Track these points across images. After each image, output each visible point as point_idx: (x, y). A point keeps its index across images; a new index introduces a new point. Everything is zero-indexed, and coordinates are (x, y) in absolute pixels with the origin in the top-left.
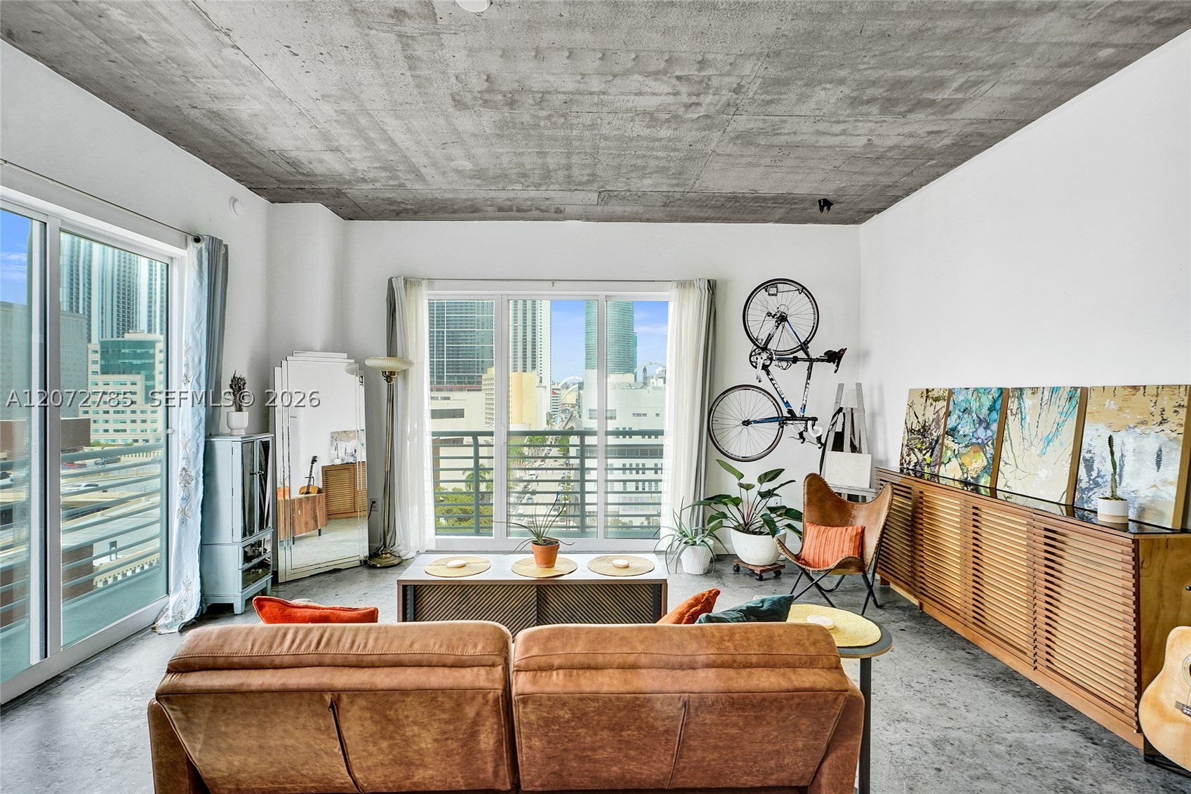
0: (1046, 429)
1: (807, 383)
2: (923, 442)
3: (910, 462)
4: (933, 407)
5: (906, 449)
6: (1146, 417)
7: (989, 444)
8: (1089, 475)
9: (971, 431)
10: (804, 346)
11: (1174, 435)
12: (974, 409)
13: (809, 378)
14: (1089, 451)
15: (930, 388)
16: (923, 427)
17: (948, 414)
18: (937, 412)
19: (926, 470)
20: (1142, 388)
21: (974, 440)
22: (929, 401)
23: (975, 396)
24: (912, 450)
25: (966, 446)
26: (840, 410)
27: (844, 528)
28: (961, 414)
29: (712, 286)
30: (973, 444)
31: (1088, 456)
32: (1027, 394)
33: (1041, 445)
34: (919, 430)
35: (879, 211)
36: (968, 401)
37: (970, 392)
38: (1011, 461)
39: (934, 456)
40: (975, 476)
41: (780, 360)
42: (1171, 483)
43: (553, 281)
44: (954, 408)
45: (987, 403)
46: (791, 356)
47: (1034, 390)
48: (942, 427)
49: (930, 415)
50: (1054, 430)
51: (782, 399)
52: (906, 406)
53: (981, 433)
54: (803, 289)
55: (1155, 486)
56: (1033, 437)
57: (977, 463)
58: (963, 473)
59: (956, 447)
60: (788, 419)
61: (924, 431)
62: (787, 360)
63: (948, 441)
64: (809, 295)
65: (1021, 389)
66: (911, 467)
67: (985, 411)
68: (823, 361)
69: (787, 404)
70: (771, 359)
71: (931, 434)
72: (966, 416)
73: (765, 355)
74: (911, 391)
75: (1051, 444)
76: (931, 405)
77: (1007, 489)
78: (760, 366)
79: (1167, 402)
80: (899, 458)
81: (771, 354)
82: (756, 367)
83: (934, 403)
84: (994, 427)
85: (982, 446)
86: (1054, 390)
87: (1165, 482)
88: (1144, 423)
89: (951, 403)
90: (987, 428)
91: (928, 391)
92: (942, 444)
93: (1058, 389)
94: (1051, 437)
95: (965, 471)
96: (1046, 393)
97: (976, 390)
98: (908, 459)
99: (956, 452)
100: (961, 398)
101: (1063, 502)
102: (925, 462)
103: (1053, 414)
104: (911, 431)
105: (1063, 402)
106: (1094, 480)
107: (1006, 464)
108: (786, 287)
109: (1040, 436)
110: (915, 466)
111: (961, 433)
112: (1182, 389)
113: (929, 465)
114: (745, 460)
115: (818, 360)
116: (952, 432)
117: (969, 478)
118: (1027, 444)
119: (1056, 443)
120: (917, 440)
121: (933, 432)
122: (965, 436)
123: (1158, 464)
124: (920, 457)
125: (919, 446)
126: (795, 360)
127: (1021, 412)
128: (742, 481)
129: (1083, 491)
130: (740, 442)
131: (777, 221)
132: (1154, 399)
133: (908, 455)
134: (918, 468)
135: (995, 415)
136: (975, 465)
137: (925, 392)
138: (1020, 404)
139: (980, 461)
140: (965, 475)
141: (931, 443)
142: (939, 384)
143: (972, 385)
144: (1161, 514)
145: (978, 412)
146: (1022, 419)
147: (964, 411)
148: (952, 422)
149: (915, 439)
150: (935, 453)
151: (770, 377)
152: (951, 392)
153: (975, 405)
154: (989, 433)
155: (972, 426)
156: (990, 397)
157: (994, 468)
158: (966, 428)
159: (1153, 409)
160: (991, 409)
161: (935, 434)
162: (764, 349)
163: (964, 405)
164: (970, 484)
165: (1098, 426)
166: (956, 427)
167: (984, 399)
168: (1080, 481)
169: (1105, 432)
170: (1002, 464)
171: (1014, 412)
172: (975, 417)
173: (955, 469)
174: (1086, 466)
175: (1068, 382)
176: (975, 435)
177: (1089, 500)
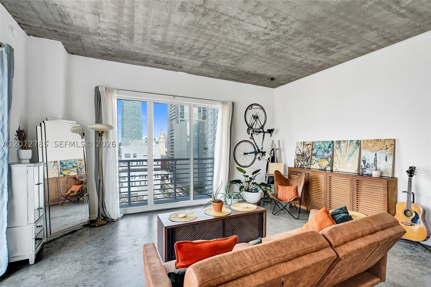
0: (350, 152)
1: (263, 140)
2: (303, 158)
3: (298, 165)
4: (306, 147)
5: (296, 161)
6: (382, 148)
7: (329, 157)
8: (365, 164)
9: (322, 154)
10: (262, 127)
11: (390, 152)
12: (323, 147)
13: (264, 138)
14: (364, 158)
15: (305, 141)
16: (303, 154)
17: (313, 149)
18: (308, 149)
19: (305, 167)
20: (380, 140)
21: (323, 157)
22: (305, 146)
23: (323, 143)
24: (299, 161)
25: (321, 159)
26: (273, 149)
27: (291, 186)
28: (318, 149)
29: (233, 104)
30: (323, 158)
31: (364, 159)
32: (342, 143)
33: (348, 157)
34: (301, 155)
35: (283, 84)
36: (320, 145)
37: (321, 142)
38: (338, 162)
39: (308, 162)
40: (325, 167)
41: (256, 132)
42: (390, 165)
43: (174, 96)
44: (315, 147)
45: (327, 145)
46: (259, 131)
47: (344, 141)
48: (311, 153)
49: (305, 150)
51: (256, 145)
52: (295, 148)
53: (326, 154)
54: (262, 108)
55: (386, 166)
56: (345, 155)
57: (325, 163)
58: (320, 167)
59: (317, 159)
60: (258, 152)
61: (303, 155)
62: (258, 132)
63: (314, 157)
64: (264, 110)
65: (340, 141)
66: (299, 166)
67: (327, 148)
68: (267, 132)
69: (257, 147)
70: (253, 131)
71: (306, 156)
72: (320, 150)
73: (251, 130)
74: (297, 143)
75: (351, 156)
76: (306, 146)
77: (337, 171)
78: (250, 134)
79: (387, 143)
80: (294, 164)
81: (254, 130)
82: (249, 134)
83: (307, 146)
84: (331, 153)
85: (327, 159)
86: (351, 141)
87: (389, 165)
88: (381, 149)
89: (314, 146)
90: (328, 152)
91: (304, 142)
92: (311, 159)
93: (353, 141)
94: (351, 154)
95: (321, 166)
96: (349, 143)
97: (323, 142)
98: (297, 164)
99: (317, 161)
100: (317, 144)
101: (357, 173)
102: (304, 164)
103: (351, 148)
104: (298, 155)
105: (354, 144)
106: (366, 166)
107: (336, 163)
108: (258, 107)
109: (347, 154)
110: (301, 166)
111: (318, 155)
112: (392, 140)
113: (306, 165)
114: (245, 167)
115: (266, 132)
116: (315, 155)
117: (323, 168)
118: (343, 157)
119: (353, 156)
120: (301, 158)
121: (307, 155)
122: (320, 156)
123: (386, 160)
124: (302, 163)
125: (302, 160)
126: (260, 132)
127: (340, 148)
128: (246, 174)
129: (362, 169)
130: (243, 160)
131: (252, 84)
132: (384, 143)
133: (298, 163)
134: (302, 166)
135: (330, 149)
136: (324, 164)
137: (303, 143)
138: (339, 145)
139: (326, 163)
140: (321, 167)
141: (306, 158)
142: (309, 140)
143: (322, 140)
144: (388, 173)
145: (324, 148)
146: (341, 150)
147: (319, 148)
148: (314, 152)
149: (300, 157)
150: (308, 161)
151: (253, 138)
152: (313, 143)
153: (323, 146)
154: (329, 154)
155: (322, 152)
156: (329, 144)
157: (331, 165)
158: (320, 153)
159: (384, 146)
160: (329, 147)
161: (308, 156)
162: (252, 128)
163: (319, 147)
164: (323, 170)
165: (366, 151)
166: (316, 153)
167: (326, 144)
168: (362, 166)
169: (369, 153)
170: (334, 163)
171: (338, 148)
172: (323, 150)
173: (317, 166)
174: (363, 162)
175: (356, 139)
176: (324, 155)
177: (365, 172)
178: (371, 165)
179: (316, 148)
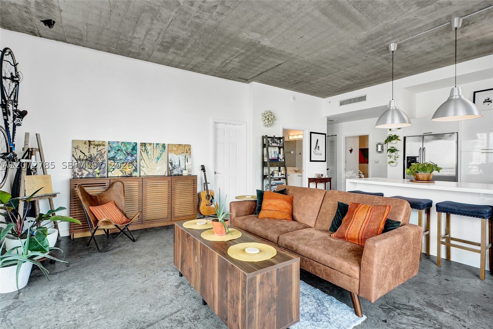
0: (157, 155)
2: (91, 164)
3: (82, 175)
4: (96, 149)
5: (77, 169)
6: (183, 151)
7: (135, 161)
8: (172, 166)
9: (124, 157)
11: (189, 155)
12: (124, 149)
14: (171, 160)
15: (91, 140)
16: (90, 158)
18: (100, 151)
19: (97, 176)
20: (181, 145)
22: (92, 146)
23: (123, 145)
24: (83, 168)
26: (29, 150)
28: (116, 151)
30: (126, 162)
31: (171, 162)
32: (148, 146)
33: (156, 160)
34: (87, 159)
36: (119, 146)
37: (120, 143)
38: (145, 166)
40: (130, 173)
44: (112, 149)
45: (130, 147)
47: (150, 144)
48: (105, 157)
49: (94, 152)
50: (159, 155)
53: (130, 158)
56: (152, 158)
57: (130, 169)
58: (123, 173)
59: (116, 164)
63: (111, 162)
65: (145, 144)
66: (84, 176)
67: (130, 150)
71: (97, 160)
72: (119, 152)
74: (75, 141)
75: (159, 159)
76: (94, 147)
77: (146, 175)
79: (187, 148)
80: (72, 174)
83: (96, 147)
84: (136, 156)
86: (157, 144)
87: (189, 165)
88: (183, 153)
89: (109, 147)
91: (89, 141)
93: (159, 144)
94: (159, 157)
95: (124, 172)
96: (155, 146)
97: (122, 143)
98: (80, 173)
99: (118, 166)
100: (115, 145)
101: (165, 175)
102: (95, 173)
103: (158, 151)
104: (79, 160)
105: (161, 148)
107: (143, 167)
109: (155, 157)
110: (88, 175)
111: (118, 159)
113: (98, 174)
117: (127, 175)
118: (150, 160)
119: (161, 159)
121: (99, 159)
122: (121, 160)
123: (187, 161)
124: (91, 171)
125: (89, 166)
127: (146, 151)
129: (170, 171)
132: (185, 147)
134: (90, 176)
135: (134, 152)
137: (87, 142)
138: (145, 148)
140: (125, 174)
141: (98, 164)
143: (121, 140)
144: (190, 172)
145: (126, 151)
146: (147, 153)
147: (118, 150)
148: (111, 155)
150: (102, 168)
152: (108, 143)
153: (124, 148)
154: (134, 158)
155: (124, 156)
156: (132, 145)
158: (120, 156)
160: (133, 149)
161: (101, 160)
163: (117, 148)
164: (127, 177)
165: (172, 154)
166: (114, 157)
167: (128, 146)
168: (170, 168)
169: (174, 155)
170: (141, 168)
171: (143, 150)
172: (125, 152)
173: (117, 172)
174: (171, 164)
175: (161, 142)
176: (126, 159)
177: (173, 173)
178: (177, 166)
179: (114, 150)
